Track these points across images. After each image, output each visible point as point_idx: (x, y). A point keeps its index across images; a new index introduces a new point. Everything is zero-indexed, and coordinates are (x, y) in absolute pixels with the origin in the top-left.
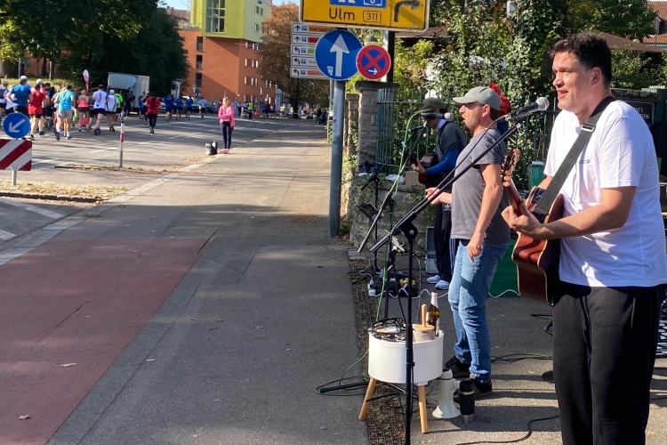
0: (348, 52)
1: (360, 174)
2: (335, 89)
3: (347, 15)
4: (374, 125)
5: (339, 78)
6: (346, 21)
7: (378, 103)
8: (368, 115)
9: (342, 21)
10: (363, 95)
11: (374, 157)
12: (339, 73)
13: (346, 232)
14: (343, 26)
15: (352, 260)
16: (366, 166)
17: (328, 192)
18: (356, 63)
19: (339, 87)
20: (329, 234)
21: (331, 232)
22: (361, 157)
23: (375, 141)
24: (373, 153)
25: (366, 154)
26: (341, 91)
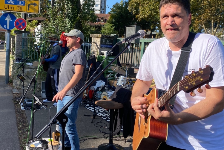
0: (11, 20)
1: (16, 63)
2: (7, 33)
3: (11, 8)
4: (21, 45)
5: (8, 29)
6: (11, 10)
7: (22, 38)
8: (19, 42)
9: (9, 10)
10: (17, 35)
11: (21, 56)
12: (8, 28)
13: (11, 82)
14: (10, 11)
15: (14, 94)
16: (18, 60)
17: (5, 67)
18: (15, 24)
19: (8, 32)
20: (5, 83)
21: (6, 82)
22: (16, 56)
23: (21, 51)
24: (21, 55)
25: (18, 55)
26: (9, 34)
